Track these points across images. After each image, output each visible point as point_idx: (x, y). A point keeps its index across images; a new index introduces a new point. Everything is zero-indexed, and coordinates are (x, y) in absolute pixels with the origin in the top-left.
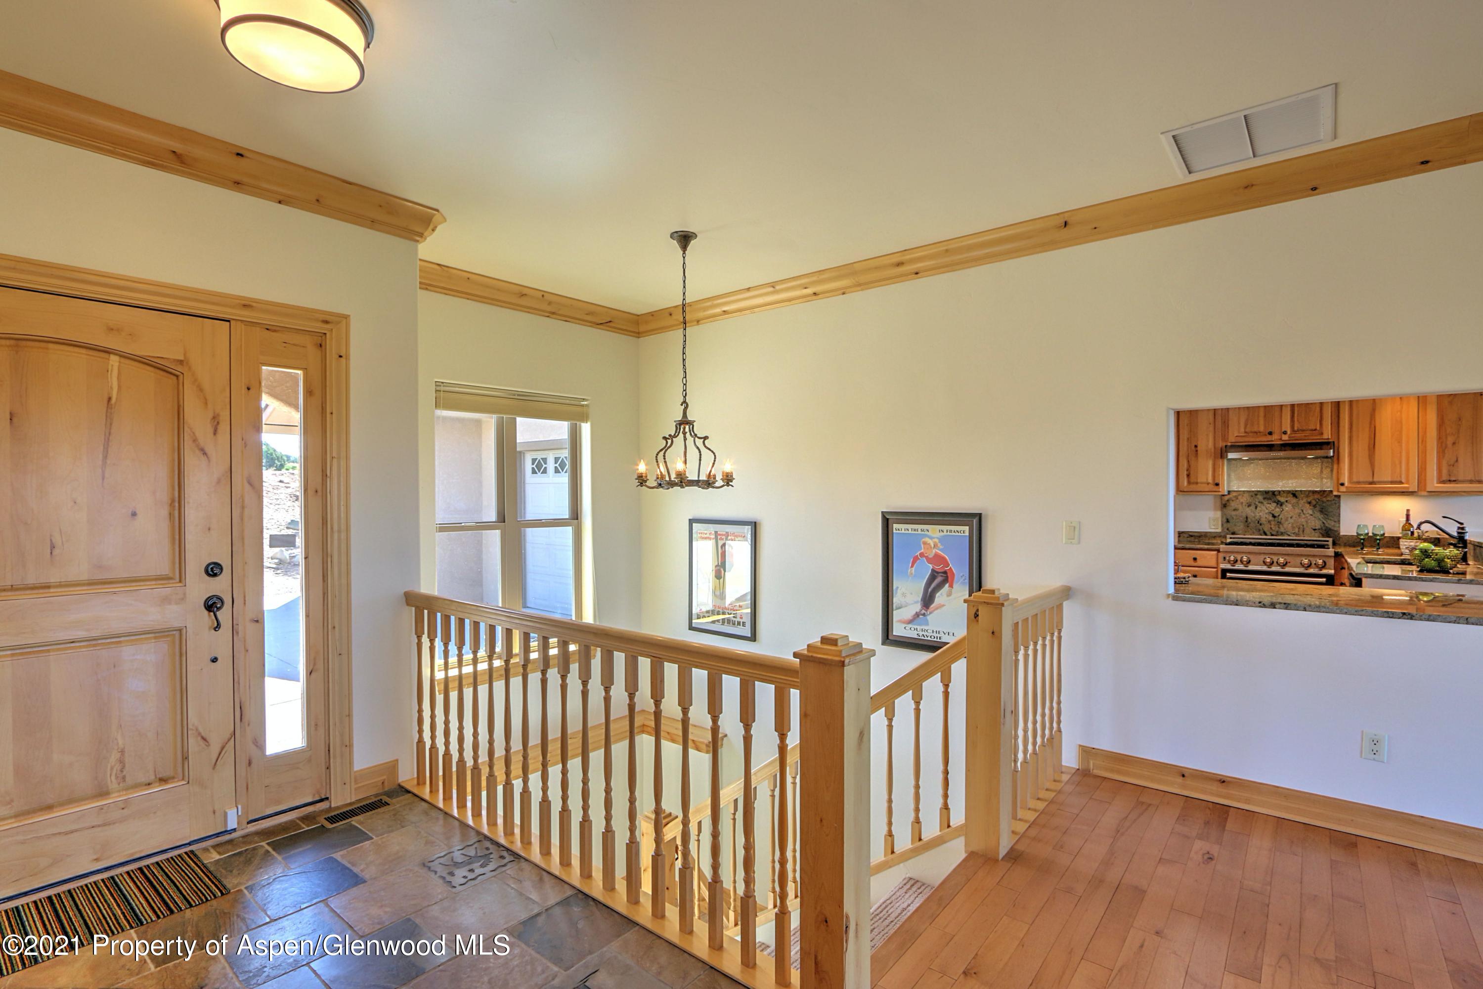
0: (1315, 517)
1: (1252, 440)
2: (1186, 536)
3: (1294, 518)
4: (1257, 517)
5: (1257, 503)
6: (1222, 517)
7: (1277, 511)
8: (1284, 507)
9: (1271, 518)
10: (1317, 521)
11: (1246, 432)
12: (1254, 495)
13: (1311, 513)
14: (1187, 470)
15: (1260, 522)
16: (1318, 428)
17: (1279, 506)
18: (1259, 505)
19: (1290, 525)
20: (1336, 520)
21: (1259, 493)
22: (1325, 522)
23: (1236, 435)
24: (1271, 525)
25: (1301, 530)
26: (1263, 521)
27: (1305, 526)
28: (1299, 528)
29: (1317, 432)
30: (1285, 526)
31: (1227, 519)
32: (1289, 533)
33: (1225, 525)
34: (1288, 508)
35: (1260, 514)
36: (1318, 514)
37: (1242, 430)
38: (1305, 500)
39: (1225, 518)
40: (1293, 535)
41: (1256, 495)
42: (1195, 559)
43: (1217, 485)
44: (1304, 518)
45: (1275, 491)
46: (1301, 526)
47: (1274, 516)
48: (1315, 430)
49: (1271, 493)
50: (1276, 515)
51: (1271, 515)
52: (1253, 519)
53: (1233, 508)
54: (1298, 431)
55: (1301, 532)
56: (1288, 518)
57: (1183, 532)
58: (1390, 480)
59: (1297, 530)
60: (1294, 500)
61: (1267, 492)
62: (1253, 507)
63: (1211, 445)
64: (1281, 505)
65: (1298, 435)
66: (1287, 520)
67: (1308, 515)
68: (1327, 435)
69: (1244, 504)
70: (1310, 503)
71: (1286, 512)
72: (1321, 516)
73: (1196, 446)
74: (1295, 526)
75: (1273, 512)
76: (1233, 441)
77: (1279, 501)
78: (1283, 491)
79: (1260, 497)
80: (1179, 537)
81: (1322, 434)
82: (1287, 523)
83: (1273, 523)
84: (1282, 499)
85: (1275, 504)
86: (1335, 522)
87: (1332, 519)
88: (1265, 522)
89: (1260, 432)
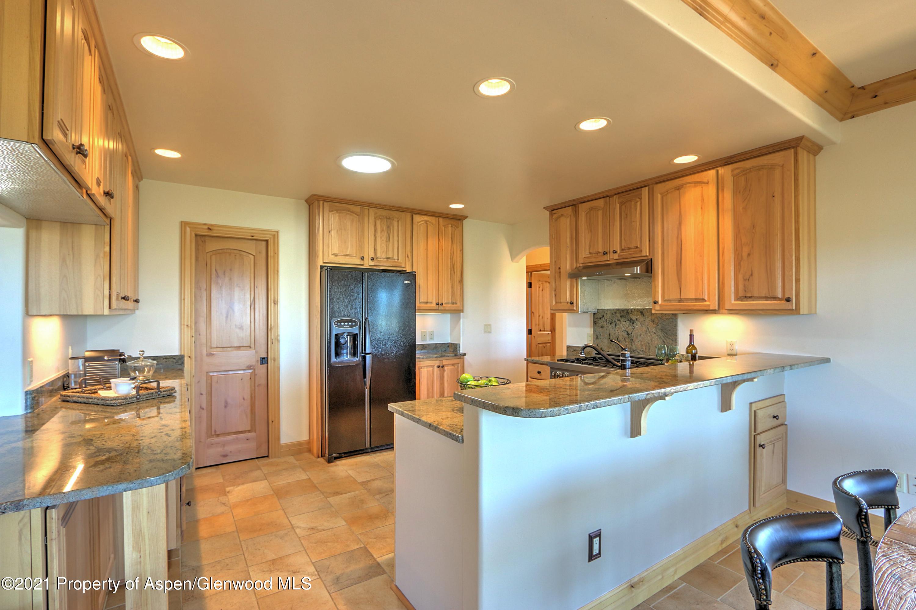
0: (657, 336)
1: (594, 260)
2: (572, 350)
3: (642, 336)
4: (617, 334)
5: (616, 321)
6: (594, 334)
7: (630, 330)
8: (635, 325)
9: (626, 336)
10: (659, 339)
11: (590, 253)
12: (614, 313)
13: (654, 331)
14: (555, 291)
15: (619, 339)
16: (639, 246)
17: (631, 323)
18: (618, 322)
19: (639, 343)
20: (674, 339)
21: (617, 312)
22: (665, 340)
23: (584, 256)
24: (626, 342)
25: (647, 348)
26: (621, 338)
27: (650, 344)
28: (646, 346)
29: (639, 249)
30: (636, 343)
31: (597, 336)
32: (639, 351)
33: (596, 341)
34: (637, 325)
35: (619, 331)
36: (659, 333)
37: (588, 252)
38: (649, 319)
39: (595, 335)
40: (641, 352)
41: (616, 313)
42: (539, 372)
43: (572, 303)
44: (649, 336)
45: (628, 309)
46: (648, 344)
47: (628, 334)
48: (637, 247)
49: (626, 311)
50: (630, 332)
51: (626, 333)
52: (614, 336)
53: (601, 325)
54: (625, 250)
55: (647, 350)
56: (638, 335)
57: (570, 346)
58: (694, 297)
59: (644, 348)
60: (641, 319)
61: (623, 310)
62: (613, 325)
63: (568, 267)
64: (633, 323)
65: (625, 254)
66: (637, 338)
67: (652, 334)
68: (646, 252)
69: (608, 321)
70: (653, 321)
71: (637, 330)
72: (662, 335)
73: (559, 268)
74: (643, 343)
75: (627, 330)
76: (582, 262)
77: (631, 319)
78: (634, 309)
79: (618, 315)
80: (567, 350)
81: (641, 251)
82: (637, 340)
83: (627, 340)
84: (634, 318)
85: (628, 322)
86: (673, 340)
87: (670, 338)
88: (622, 339)
89: (599, 253)
